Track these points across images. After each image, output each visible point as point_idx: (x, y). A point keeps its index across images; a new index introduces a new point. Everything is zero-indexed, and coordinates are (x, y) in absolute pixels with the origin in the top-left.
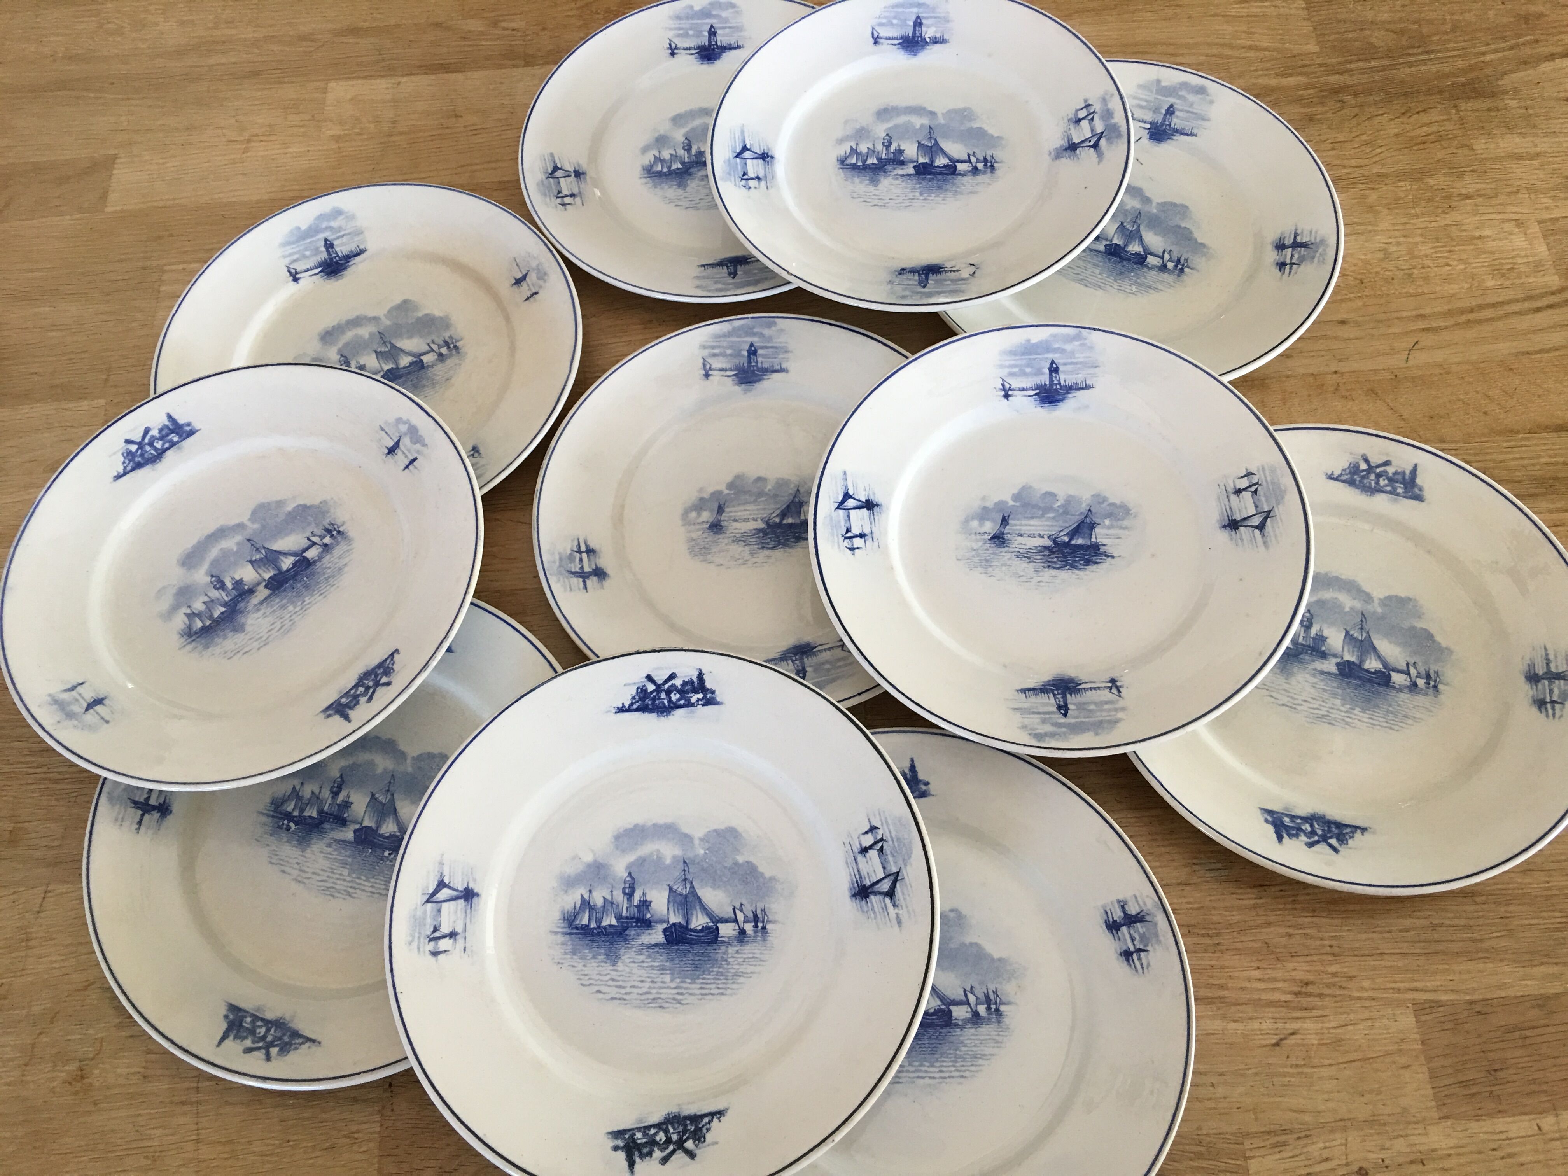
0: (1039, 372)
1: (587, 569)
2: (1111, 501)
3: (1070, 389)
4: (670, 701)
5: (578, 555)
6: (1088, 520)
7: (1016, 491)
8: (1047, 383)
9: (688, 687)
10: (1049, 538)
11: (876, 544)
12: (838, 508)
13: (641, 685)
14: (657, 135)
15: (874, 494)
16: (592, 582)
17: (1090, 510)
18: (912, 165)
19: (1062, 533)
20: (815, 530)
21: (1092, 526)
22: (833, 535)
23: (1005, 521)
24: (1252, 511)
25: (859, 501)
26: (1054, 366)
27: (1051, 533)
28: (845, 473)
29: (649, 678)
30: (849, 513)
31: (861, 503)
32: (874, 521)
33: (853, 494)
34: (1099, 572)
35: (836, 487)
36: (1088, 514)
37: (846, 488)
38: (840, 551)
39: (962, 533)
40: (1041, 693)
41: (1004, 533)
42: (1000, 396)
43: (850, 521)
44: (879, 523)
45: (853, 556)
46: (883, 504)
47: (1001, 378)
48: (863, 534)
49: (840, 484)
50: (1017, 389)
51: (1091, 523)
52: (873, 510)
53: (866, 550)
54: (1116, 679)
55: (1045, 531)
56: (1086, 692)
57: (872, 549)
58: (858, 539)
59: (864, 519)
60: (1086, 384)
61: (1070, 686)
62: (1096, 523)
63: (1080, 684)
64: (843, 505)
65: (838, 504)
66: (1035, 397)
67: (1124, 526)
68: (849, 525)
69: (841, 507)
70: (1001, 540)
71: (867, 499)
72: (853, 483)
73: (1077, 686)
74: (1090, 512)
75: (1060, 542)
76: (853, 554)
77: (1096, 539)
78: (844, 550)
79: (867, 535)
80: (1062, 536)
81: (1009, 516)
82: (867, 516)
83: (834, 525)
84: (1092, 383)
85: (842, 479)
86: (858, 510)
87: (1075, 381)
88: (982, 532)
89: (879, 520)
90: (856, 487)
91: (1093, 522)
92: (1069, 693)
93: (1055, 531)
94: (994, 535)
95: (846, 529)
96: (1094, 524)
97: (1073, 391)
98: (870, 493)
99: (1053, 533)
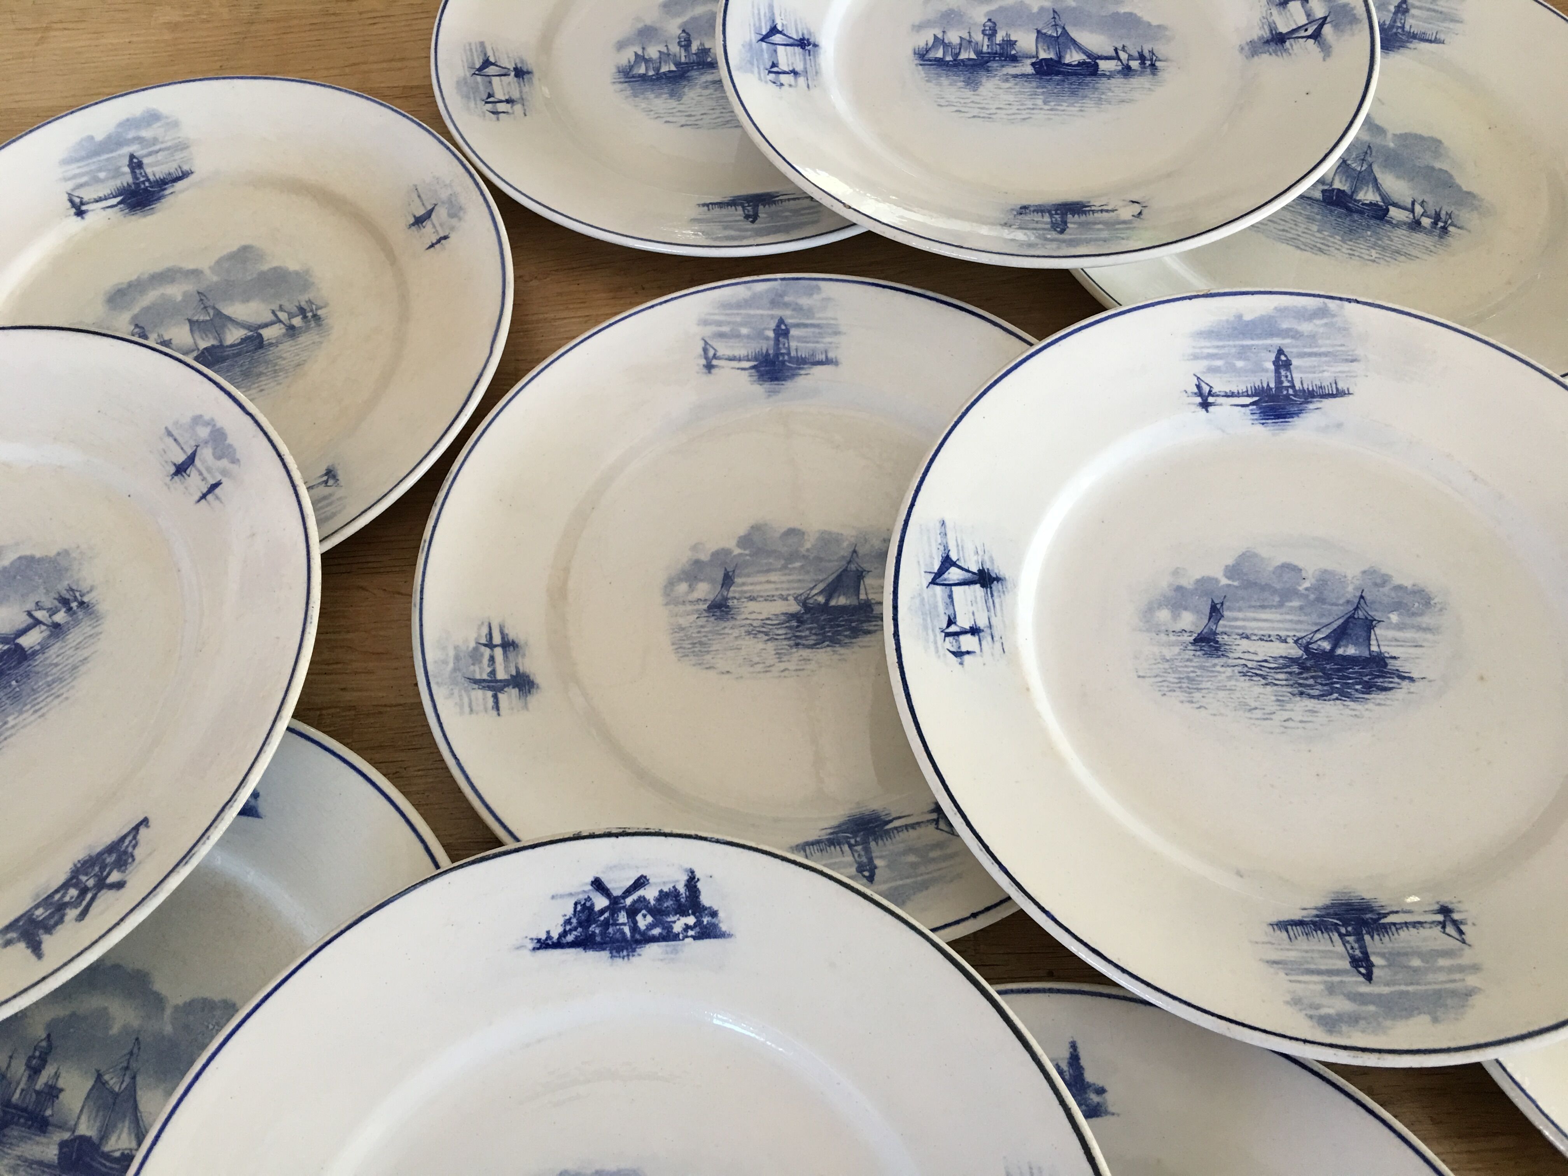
1: (501, 675)
2: (1398, 580)
3: (1311, 395)
4: (635, 928)
5: (487, 652)
6: (1361, 614)
7: (1230, 561)
8: (1272, 385)
9: (669, 903)
11: (998, 645)
12: (933, 582)
13: (582, 897)
14: (640, 25)
15: (992, 560)
16: (509, 697)
17: (1362, 597)
18: (1029, 61)
19: (1319, 636)
20: (895, 619)
21: (1369, 625)
22: (925, 628)
23: (1215, 612)
25: (968, 571)
26: (1283, 358)
27: (1299, 635)
28: (943, 523)
29: (598, 885)
30: (951, 591)
31: (970, 574)
32: (994, 606)
33: (958, 560)
34: (1391, 705)
35: (930, 545)
36: (1359, 603)
37: (946, 548)
38: (939, 657)
39: (1144, 631)
40: (1316, 931)
41: (1217, 632)
42: (1194, 404)
43: (953, 605)
44: (1002, 610)
45: (961, 666)
46: (1007, 577)
47: (1195, 375)
48: (976, 629)
49: (936, 541)
50: (1223, 394)
51: (1366, 618)
52: (991, 588)
53: (982, 656)
54: (1450, 906)
55: (1287, 630)
56: (1400, 932)
57: (993, 655)
58: (969, 636)
59: (976, 602)
60: (1337, 389)
61: (1367, 919)
62: (1375, 620)
63: (1385, 915)
64: (941, 578)
65: (932, 576)
66: (1251, 407)
67: (1424, 626)
68: (953, 612)
69: (938, 581)
70: (1211, 644)
71: (981, 568)
72: (957, 540)
73: (1380, 919)
74: (1362, 600)
75: (1316, 650)
76: (961, 664)
77: (1379, 646)
78: (945, 655)
79: (983, 631)
80: (1320, 639)
81: (1222, 604)
82: (981, 597)
83: (928, 612)
84: (1347, 386)
85: (939, 532)
86: (967, 587)
87: (1319, 384)
88: (1178, 629)
89: (1001, 605)
90: (962, 547)
91: (1370, 618)
92: (1368, 933)
93: (1305, 631)
94: (1199, 634)
95: (947, 618)
96: (1372, 621)
97: (1315, 400)
98: (986, 558)
99: (1303, 634)
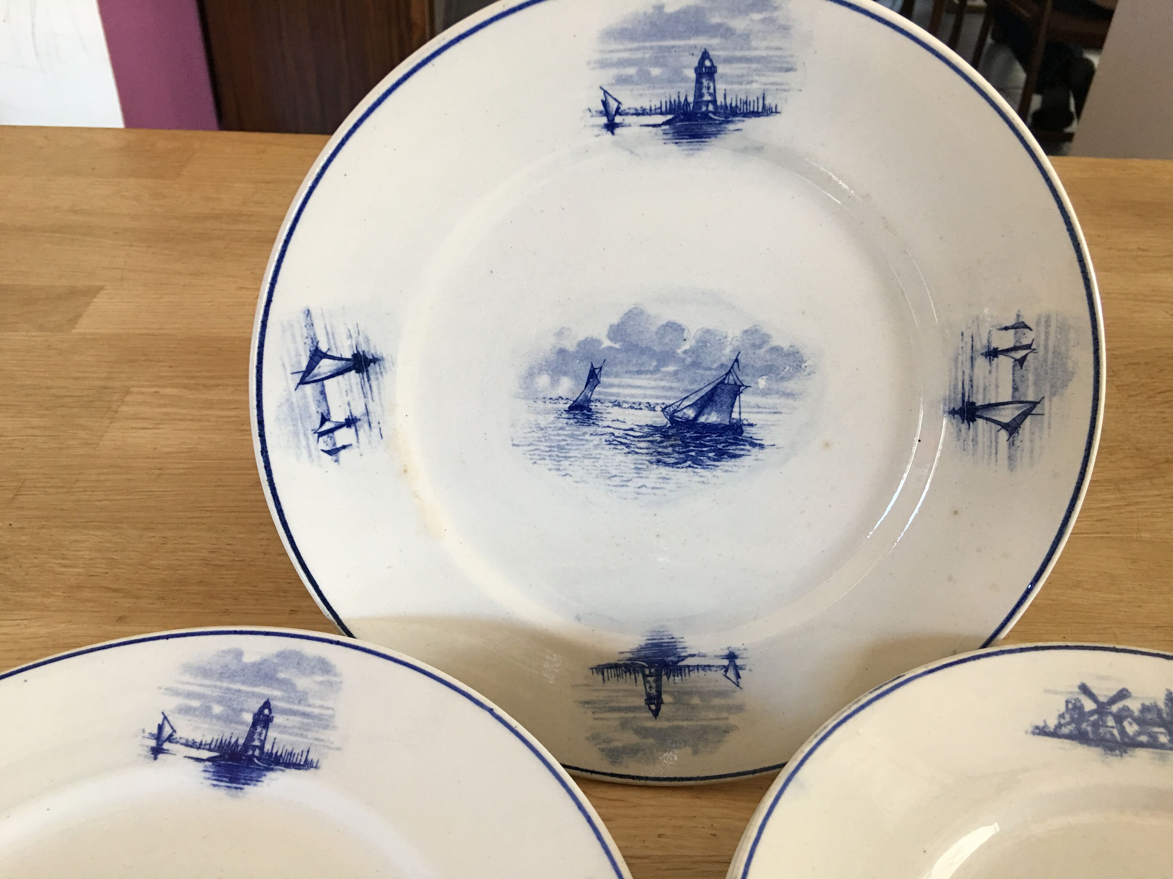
0: (677, 76)
2: (776, 341)
3: (733, 112)
6: (731, 379)
7: (615, 320)
8: (691, 99)
10: (663, 410)
11: (376, 431)
12: (302, 382)
15: (367, 340)
17: (737, 360)
19: (686, 403)
21: (736, 390)
22: (296, 434)
23: (593, 377)
24: (1006, 395)
25: (340, 359)
26: (707, 63)
27: (668, 402)
28: (308, 313)
30: (323, 386)
31: (343, 362)
32: (371, 391)
33: (329, 349)
34: (736, 472)
35: (295, 342)
36: (732, 367)
37: (314, 341)
38: (313, 461)
39: (523, 398)
40: (626, 673)
41: (592, 399)
42: (598, 126)
43: (326, 401)
44: (380, 393)
45: (336, 463)
46: (385, 356)
47: (601, 88)
48: (353, 419)
49: (302, 335)
50: (632, 111)
51: (736, 383)
52: (367, 371)
53: (358, 447)
54: (737, 653)
55: (658, 397)
56: (692, 673)
57: (370, 443)
58: (345, 429)
59: (352, 391)
60: (764, 105)
61: (669, 662)
62: (743, 385)
63: (684, 658)
64: (311, 375)
65: (300, 375)
66: (663, 127)
67: (789, 391)
68: (326, 408)
69: (307, 379)
70: (585, 411)
71: (356, 352)
72: (326, 328)
73: (679, 661)
74: (736, 364)
75: (680, 418)
76: (337, 461)
77: (740, 413)
78: (319, 457)
79: (360, 420)
80: (686, 407)
81: (601, 368)
82: (357, 384)
83: (298, 416)
84: (776, 102)
85: (304, 324)
86: (340, 377)
87: (744, 98)
88: (555, 396)
89: (379, 388)
90: (333, 334)
91: (739, 383)
92: (666, 674)
93: (675, 398)
94: (574, 402)
95: (320, 417)
96: (740, 386)
97: (737, 118)
98: (361, 339)
99: (671, 402)
